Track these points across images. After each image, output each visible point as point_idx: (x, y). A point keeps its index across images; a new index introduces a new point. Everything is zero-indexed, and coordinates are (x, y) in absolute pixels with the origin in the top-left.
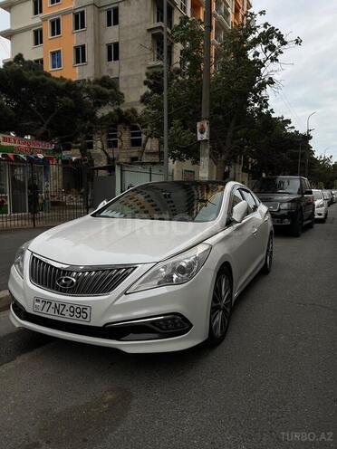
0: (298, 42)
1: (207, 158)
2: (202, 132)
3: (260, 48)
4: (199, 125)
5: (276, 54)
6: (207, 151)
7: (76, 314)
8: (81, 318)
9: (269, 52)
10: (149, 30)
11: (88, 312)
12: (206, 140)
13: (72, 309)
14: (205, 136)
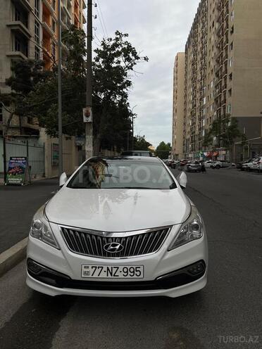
0: (146, 59)
1: (91, 136)
2: (87, 116)
3: (121, 59)
4: (84, 110)
5: (132, 65)
6: (91, 131)
7: (129, 273)
8: (135, 276)
9: (127, 63)
10: (9, 26)
11: (141, 269)
12: (90, 123)
13: (125, 270)
14: (90, 119)
